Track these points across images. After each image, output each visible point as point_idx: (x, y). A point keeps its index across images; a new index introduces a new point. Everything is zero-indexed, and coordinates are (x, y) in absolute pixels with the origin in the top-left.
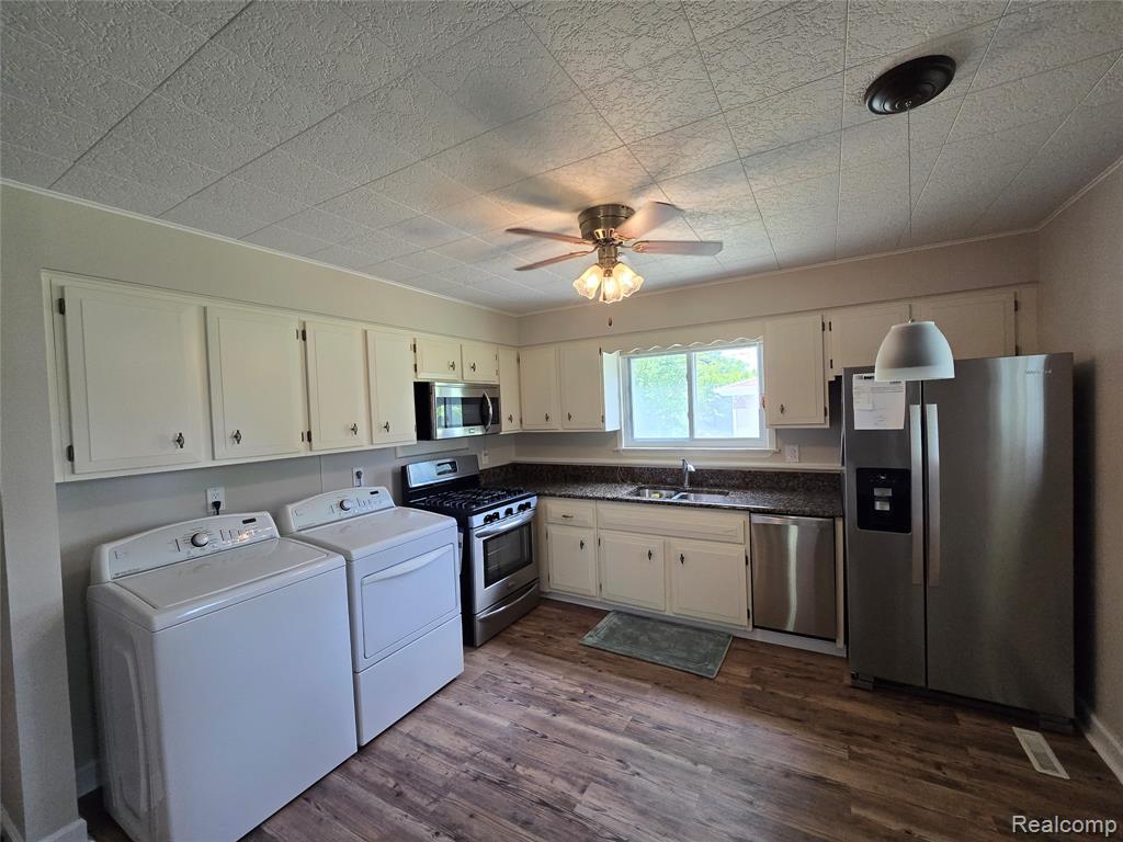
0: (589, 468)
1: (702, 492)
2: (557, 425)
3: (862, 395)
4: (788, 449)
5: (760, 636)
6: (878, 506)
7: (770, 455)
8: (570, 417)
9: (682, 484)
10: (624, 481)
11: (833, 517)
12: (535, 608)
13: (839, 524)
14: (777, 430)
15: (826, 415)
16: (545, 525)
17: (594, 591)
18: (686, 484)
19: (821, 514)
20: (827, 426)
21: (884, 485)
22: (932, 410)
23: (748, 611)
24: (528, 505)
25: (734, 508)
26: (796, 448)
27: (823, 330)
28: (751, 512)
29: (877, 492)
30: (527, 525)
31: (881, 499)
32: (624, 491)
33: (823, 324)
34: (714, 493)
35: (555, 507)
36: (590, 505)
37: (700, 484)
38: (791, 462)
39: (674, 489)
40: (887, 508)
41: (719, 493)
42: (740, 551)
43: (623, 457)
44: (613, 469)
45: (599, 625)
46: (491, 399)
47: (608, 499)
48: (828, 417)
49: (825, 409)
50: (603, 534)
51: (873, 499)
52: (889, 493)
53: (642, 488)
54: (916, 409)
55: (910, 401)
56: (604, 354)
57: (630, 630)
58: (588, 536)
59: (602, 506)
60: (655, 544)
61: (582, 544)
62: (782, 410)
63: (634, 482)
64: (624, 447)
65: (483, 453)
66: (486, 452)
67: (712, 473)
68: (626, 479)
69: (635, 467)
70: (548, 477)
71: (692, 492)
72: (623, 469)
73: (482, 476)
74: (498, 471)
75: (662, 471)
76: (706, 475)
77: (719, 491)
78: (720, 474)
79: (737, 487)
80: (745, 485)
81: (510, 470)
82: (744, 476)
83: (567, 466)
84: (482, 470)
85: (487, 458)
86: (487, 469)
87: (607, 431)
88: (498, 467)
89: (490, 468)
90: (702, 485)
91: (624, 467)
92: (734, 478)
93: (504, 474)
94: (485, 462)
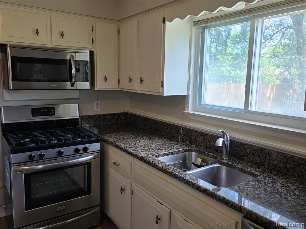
8: (141, 80)
18: (225, 156)
34: (245, 172)
36: (130, 159)
37: (241, 159)
39: (215, 158)
41: (250, 175)
43: (188, 119)
44: (177, 128)
50: (135, 186)
53: (190, 150)
56: (167, 22)
58: (127, 185)
59: (136, 162)
61: (123, 190)
64: (190, 111)
65: (95, 103)
66: (99, 103)
67: (254, 150)
68: (185, 139)
69: (193, 130)
70: (142, 126)
71: (226, 166)
72: (184, 130)
73: (91, 120)
74: (109, 117)
75: (212, 138)
76: (248, 150)
77: (250, 171)
78: (261, 153)
79: (277, 171)
80: (285, 171)
81: (123, 117)
82: (285, 161)
83: (152, 120)
84: (92, 115)
85: (99, 107)
86: (97, 115)
87: (165, 95)
88: (110, 114)
89: (101, 115)
90: (243, 160)
91: (185, 128)
92: (274, 161)
93: (115, 120)
94: (97, 109)
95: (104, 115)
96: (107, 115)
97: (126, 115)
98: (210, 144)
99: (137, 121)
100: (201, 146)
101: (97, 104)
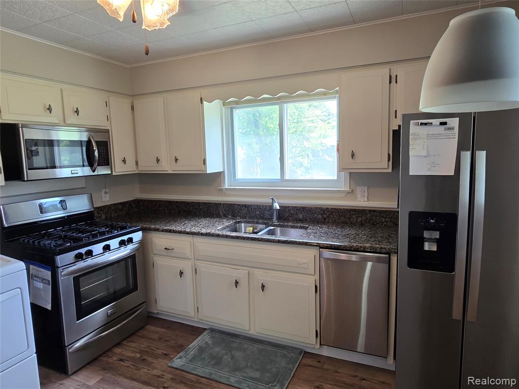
0: (199, 204)
1: (287, 226)
2: (167, 167)
3: (418, 142)
4: (359, 190)
5: (326, 352)
6: (427, 246)
7: (343, 195)
8: (176, 160)
9: (271, 219)
10: (225, 216)
11: (389, 254)
12: (142, 328)
13: (394, 259)
14: (350, 173)
15: (389, 160)
16: (152, 256)
17: (192, 313)
18: (274, 219)
19: (378, 250)
20: (390, 170)
21: (432, 228)
22: (482, 156)
23: (317, 331)
24: (130, 240)
25: (306, 244)
26: (366, 189)
27: (390, 83)
28: (320, 248)
29: (426, 234)
30: (132, 258)
31: (430, 240)
32: (219, 226)
33: (390, 77)
34: (297, 227)
35: (160, 240)
36: (188, 238)
37: (287, 220)
38: (362, 201)
39: (265, 224)
40: (434, 248)
41: (301, 228)
42: (311, 281)
43: (226, 195)
44: (217, 205)
45: (191, 346)
46: (97, 142)
47: (202, 234)
48: (391, 162)
49: (389, 155)
50: (199, 264)
51: (422, 240)
52: (436, 235)
53: (239, 222)
54: (466, 156)
55: (461, 148)
56: (205, 103)
57: (217, 349)
58: (187, 266)
59: (198, 240)
60: (241, 273)
61: (181, 273)
62: (353, 155)
63: (234, 216)
64: (226, 187)
65: (103, 191)
66: (107, 190)
67: (297, 210)
68: (227, 214)
69: (235, 204)
70: (165, 211)
71: (279, 227)
72: (225, 205)
73: (101, 212)
74: (120, 207)
75: (256, 207)
76: (292, 211)
77: (300, 226)
78: (303, 211)
79: (317, 222)
80: (323, 220)
81: (134, 205)
82: (322, 212)
83: (181, 202)
84: (101, 207)
85: (108, 195)
86: (107, 206)
87: (208, 172)
88: (121, 203)
89: (111, 205)
90: (289, 220)
91: (226, 204)
92: (314, 214)
93: (127, 209)
94: (106, 199)
95: (115, 204)
96: (118, 204)
97: (138, 202)
98: (255, 213)
99: (157, 206)
100: (246, 217)
101: (106, 193)
